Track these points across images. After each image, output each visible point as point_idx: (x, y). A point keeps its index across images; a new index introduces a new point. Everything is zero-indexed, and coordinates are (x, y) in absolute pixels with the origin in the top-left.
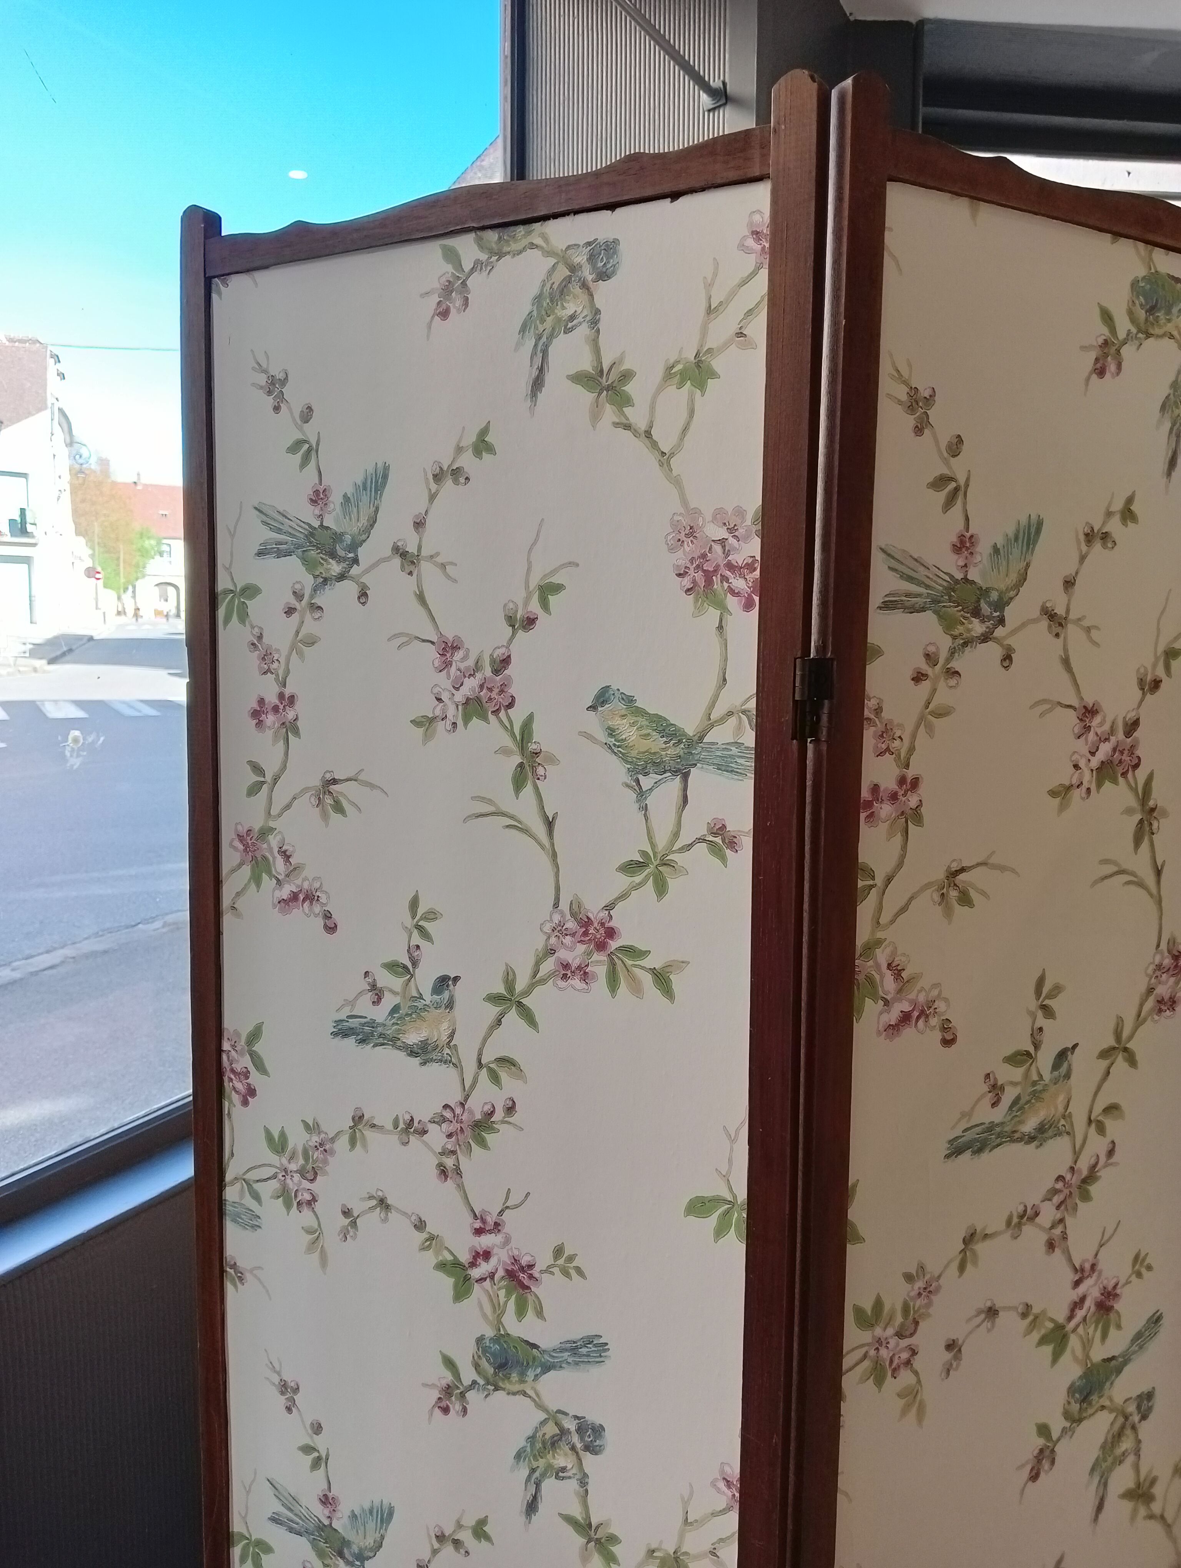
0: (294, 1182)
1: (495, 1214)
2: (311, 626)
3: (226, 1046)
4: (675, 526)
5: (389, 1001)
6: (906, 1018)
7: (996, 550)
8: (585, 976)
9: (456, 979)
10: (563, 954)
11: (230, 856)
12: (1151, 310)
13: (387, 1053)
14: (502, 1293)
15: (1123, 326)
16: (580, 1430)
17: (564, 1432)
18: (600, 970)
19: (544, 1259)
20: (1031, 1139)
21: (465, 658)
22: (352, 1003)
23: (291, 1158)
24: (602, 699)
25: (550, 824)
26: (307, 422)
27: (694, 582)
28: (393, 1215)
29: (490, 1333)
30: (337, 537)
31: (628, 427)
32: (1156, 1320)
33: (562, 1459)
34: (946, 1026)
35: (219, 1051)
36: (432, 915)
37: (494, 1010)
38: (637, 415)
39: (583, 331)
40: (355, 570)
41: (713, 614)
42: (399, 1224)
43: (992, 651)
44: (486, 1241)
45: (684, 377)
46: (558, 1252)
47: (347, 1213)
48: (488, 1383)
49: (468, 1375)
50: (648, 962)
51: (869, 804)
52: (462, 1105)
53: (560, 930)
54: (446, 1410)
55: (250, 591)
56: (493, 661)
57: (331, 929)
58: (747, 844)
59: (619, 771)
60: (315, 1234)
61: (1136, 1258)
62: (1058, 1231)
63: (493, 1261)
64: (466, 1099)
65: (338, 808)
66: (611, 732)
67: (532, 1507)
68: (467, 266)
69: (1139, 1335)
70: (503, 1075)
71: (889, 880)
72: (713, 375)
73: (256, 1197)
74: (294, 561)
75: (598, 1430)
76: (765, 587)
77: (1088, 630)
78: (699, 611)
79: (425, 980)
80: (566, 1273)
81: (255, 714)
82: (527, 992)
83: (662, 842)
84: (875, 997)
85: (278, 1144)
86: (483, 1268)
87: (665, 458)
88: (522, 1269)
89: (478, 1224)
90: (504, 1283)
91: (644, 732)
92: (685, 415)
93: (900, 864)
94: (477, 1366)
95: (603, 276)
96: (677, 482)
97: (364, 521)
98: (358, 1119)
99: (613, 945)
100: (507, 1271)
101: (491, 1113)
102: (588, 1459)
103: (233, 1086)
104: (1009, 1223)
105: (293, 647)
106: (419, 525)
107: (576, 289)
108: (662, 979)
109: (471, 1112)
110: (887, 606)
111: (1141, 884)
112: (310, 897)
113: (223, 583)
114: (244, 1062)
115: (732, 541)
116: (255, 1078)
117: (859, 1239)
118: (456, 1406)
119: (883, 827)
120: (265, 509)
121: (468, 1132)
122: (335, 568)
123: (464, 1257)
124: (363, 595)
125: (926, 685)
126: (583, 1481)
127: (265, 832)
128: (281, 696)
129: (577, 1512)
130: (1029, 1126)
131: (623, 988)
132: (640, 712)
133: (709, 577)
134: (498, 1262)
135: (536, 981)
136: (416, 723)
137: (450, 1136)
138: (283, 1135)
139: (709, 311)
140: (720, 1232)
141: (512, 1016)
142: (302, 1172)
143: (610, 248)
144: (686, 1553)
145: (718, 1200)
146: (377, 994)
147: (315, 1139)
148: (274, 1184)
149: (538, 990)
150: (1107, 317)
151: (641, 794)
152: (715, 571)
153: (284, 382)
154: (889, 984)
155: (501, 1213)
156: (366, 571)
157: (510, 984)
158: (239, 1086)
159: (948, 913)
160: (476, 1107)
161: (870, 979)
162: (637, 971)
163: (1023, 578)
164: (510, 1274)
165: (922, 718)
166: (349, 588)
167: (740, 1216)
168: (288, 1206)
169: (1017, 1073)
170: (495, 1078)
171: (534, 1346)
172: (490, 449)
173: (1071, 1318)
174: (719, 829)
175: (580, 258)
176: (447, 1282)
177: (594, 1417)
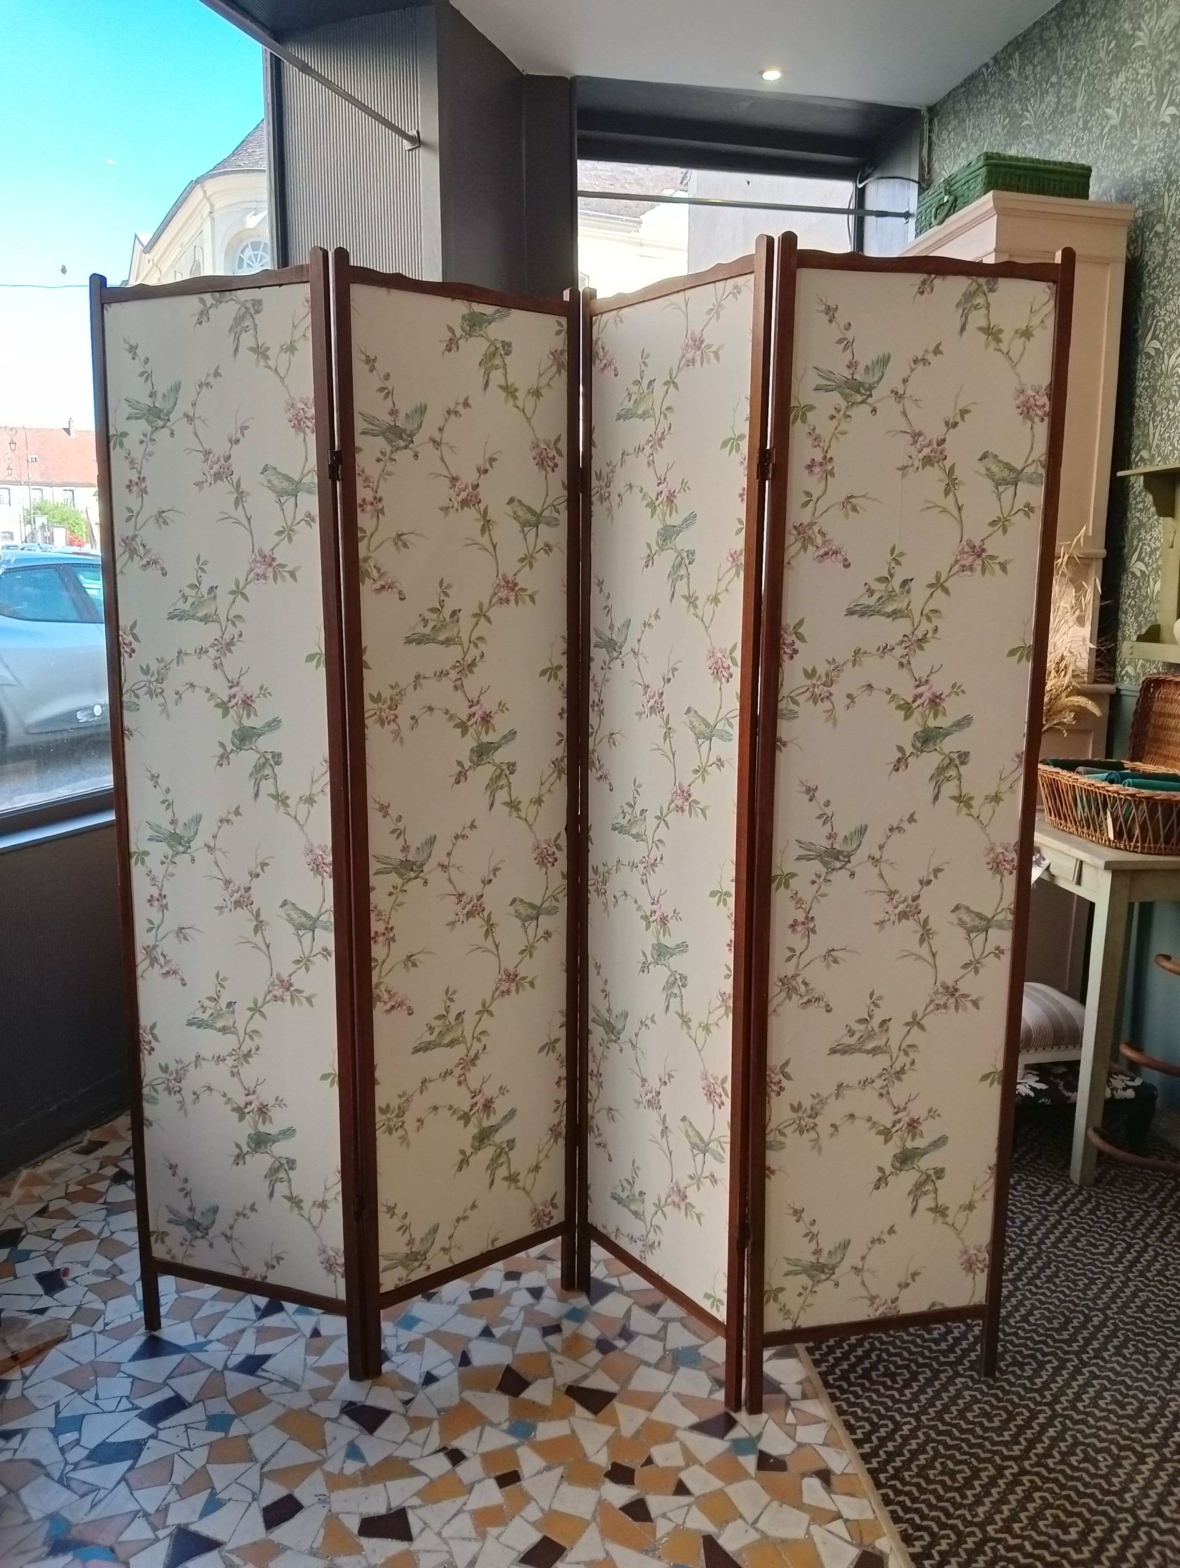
2: (151, 448)
3: (121, 633)
4: (287, 403)
5: (190, 601)
6: (383, 587)
7: (407, 415)
8: (265, 578)
10: (257, 571)
11: (119, 550)
12: (472, 326)
13: (191, 622)
15: (459, 332)
16: (273, 757)
18: (270, 575)
19: (256, 692)
20: (442, 643)
22: (175, 604)
23: (153, 675)
24: (265, 469)
25: (249, 520)
28: (197, 689)
29: (237, 727)
30: (161, 411)
31: (269, 367)
32: (513, 733)
34: (400, 593)
35: (118, 635)
36: (205, 563)
42: (199, 692)
43: (409, 453)
46: (261, 688)
49: (229, 747)
50: (287, 569)
51: (361, 506)
53: (255, 561)
54: (221, 765)
55: (124, 434)
58: (318, 519)
60: (164, 706)
61: (500, 704)
62: (459, 682)
65: (166, 523)
66: (269, 481)
68: (208, 305)
69: (504, 737)
71: (372, 535)
73: (137, 697)
74: (143, 422)
76: (317, 425)
77: (451, 448)
81: (128, 487)
82: (244, 588)
83: (289, 523)
84: (369, 577)
85: (146, 671)
93: (377, 529)
94: (233, 743)
95: (258, 312)
96: (287, 387)
97: (171, 404)
99: (275, 564)
102: (277, 768)
103: (125, 649)
104: (435, 674)
105: (144, 457)
106: (194, 405)
107: (248, 316)
108: (292, 574)
110: (363, 433)
111: (486, 550)
112: (155, 562)
113: (112, 432)
117: (368, 668)
118: (225, 762)
119: (368, 515)
122: (160, 423)
123: (226, 699)
124: (172, 434)
125: (382, 464)
127: (134, 537)
128: (139, 478)
130: (442, 637)
132: (279, 473)
135: (247, 583)
138: (148, 666)
140: (317, 666)
142: (157, 681)
143: (260, 302)
146: (185, 598)
150: (451, 329)
151: (281, 504)
153: (136, 347)
154: (375, 574)
158: (127, 650)
159: (398, 549)
161: (367, 570)
163: (420, 426)
165: (381, 475)
166: (166, 432)
167: (323, 658)
168: (151, 697)
169: (434, 616)
170: (234, 624)
172: (219, 375)
173: (469, 720)
175: (249, 305)
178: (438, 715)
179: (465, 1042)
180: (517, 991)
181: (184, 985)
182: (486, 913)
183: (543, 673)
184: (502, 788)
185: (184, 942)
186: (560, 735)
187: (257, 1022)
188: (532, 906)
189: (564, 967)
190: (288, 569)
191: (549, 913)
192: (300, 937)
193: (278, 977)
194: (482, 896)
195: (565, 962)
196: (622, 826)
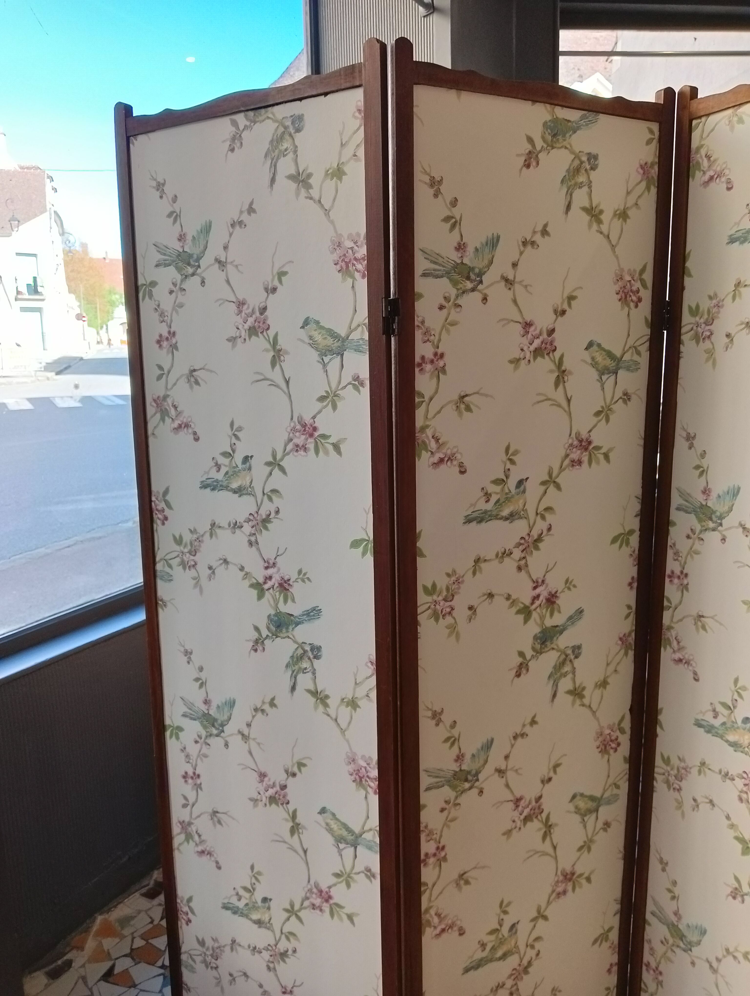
0: (187, 557)
1: (273, 559)
2: (181, 299)
3: (153, 499)
4: (332, 242)
5: (224, 470)
6: (441, 460)
7: (477, 250)
8: (305, 449)
9: (252, 457)
10: (296, 441)
11: (151, 410)
12: (554, 136)
14: (277, 594)
15: (539, 144)
16: (312, 650)
17: (305, 652)
19: (294, 576)
20: (506, 519)
21: (248, 308)
22: (208, 473)
23: (185, 546)
24: (306, 322)
25: (287, 382)
26: (174, 202)
27: (341, 267)
28: (230, 566)
29: (273, 612)
30: (190, 256)
31: (311, 198)
32: (580, 612)
33: (305, 664)
34: (461, 465)
35: (151, 501)
36: (240, 429)
37: (268, 469)
38: (315, 193)
39: (291, 155)
40: (199, 271)
41: (350, 281)
42: (233, 569)
43: (477, 296)
44: (270, 571)
45: (333, 175)
46: (300, 572)
47: (210, 568)
48: (273, 635)
49: (265, 632)
51: (420, 365)
52: (257, 513)
53: (294, 430)
54: (256, 650)
55: (153, 284)
56: (260, 309)
57: (197, 439)
59: (314, 355)
60: (197, 579)
61: (567, 581)
62: (523, 562)
63: (273, 580)
64: (259, 510)
65: (197, 383)
66: (311, 337)
67: (293, 688)
68: (241, 127)
70: (274, 497)
71: (431, 399)
72: (345, 174)
73: (170, 566)
74: (172, 269)
75: (319, 648)
77: (526, 287)
78: (344, 280)
79: (238, 458)
80: (303, 581)
81: (159, 342)
82: (282, 459)
83: (334, 386)
84: (427, 450)
85: (179, 541)
86: (269, 584)
87: (327, 212)
88: (285, 582)
89: (266, 565)
90: (278, 589)
91: (324, 337)
92: (334, 192)
93: (436, 392)
94: (268, 628)
95: (298, 130)
96: (332, 222)
97: (202, 248)
98: (213, 525)
99: (316, 434)
100: (279, 584)
101: (270, 515)
102: (315, 662)
103: (158, 516)
104: (497, 555)
105: (173, 309)
106: (226, 248)
107: (287, 137)
109: (261, 515)
110: (424, 275)
111: (559, 406)
112: (187, 426)
113: (141, 281)
114: (162, 505)
115: (356, 248)
116: (167, 512)
117: (423, 555)
118: (260, 648)
119: (427, 375)
120: (158, 245)
121: (260, 524)
122: (190, 270)
123: (261, 580)
124: (203, 282)
125: (445, 311)
126: (314, 673)
127: (166, 397)
128: (169, 332)
129: (312, 688)
130: (505, 512)
131: (321, 453)
132: (322, 328)
133: (347, 264)
134: (275, 581)
135: (285, 454)
136: (228, 340)
137: (253, 527)
138: (181, 537)
139: (342, 144)
140: (364, 554)
141: (276, 471)
142: (190, 552)
143: (300, 118)
144: (356, 698)
145: (363, 540)
146: (218, 467)
147: (195, 536)
148: (178, 560)
149: (287, 458)
150: (530, 140)
151: (324, 365)
152: (350, 262)
153: (164, 184)
154: (433, 445)
155: (275, 558)
156: (204, 271)
157: (274, 456)
158: (160, 516)
159: (460, 414)
160: (263, 513)
161: (424, 442)
162: (326, 445)
163: (491, 262)
164: (281, 585)
165: (443, 326)
166: (196, 280)
167: (371, 546)
168: (184, 568)
170: (270, 499)
171: (292, 615)
172: (254, 211)
173: (532, 603)
174: (356, 378)
176: (254, 593)
177: (317, 643)
178: (500, 602)
179: (518, 953)
180: (574, 889)
181: (219, 868)
182: (544, 815)
183: (614, 541)
184: (565, 675)
185: (218, 826)
186: (629, 607)
187: (293, 925)
188: (592, 798)
189: (621, 855)
190: (331, 440)
191: (609, 802)
192: (340, 851)
193: (317, 885)
194: (540, 797)
195: (622, 849)
196: (712, 727)
